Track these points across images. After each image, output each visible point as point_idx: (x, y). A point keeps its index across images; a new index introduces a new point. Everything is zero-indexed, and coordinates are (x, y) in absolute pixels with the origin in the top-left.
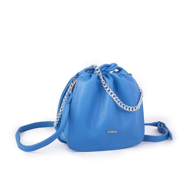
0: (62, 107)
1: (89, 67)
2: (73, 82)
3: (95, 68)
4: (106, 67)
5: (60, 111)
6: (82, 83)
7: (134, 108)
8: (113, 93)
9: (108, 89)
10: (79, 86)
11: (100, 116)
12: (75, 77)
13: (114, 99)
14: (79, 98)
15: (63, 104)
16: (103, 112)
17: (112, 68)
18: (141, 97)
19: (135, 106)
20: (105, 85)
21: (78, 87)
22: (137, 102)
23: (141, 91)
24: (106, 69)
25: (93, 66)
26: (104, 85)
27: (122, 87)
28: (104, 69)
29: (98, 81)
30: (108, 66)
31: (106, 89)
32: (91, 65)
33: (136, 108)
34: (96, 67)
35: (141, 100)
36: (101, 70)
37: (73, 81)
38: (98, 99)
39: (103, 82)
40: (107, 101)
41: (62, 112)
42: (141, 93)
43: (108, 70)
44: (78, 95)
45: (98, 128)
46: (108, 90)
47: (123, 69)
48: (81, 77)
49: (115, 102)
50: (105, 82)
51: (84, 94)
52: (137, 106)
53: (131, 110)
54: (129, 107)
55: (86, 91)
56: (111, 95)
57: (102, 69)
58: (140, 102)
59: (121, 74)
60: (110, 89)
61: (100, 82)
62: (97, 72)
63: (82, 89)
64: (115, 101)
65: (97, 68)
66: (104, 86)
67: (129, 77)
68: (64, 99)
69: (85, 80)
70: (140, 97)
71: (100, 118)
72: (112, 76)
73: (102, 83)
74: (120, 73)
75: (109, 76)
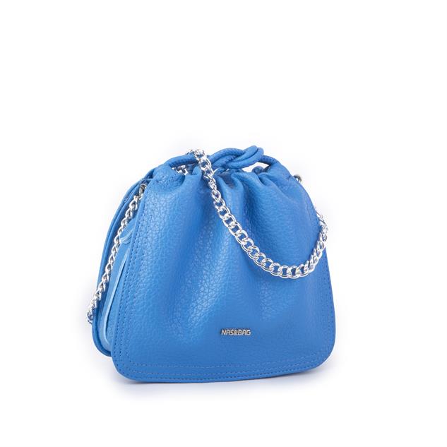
0: (110, 262)
1: (184, 154)
2: (137, 194)
3: (198, 159)
4: (228, 158)
5: (107, 271)
6: (158, 196)
7: (298, 271)
8: (240, 227)
9: (226, 215)
10: (151, 206)
11: (202, 289)
12: (143, 182)
13: (243, 243)
14: (149, 239)
15: (113, 252)
16: (211, 278)
17: (246, 158)
18: (321, 239)
19: (302, 265)
20: (220, 204)
21: (146, 207)
22: (307, 253)
23: (321, 223)
24: (231, 161)
25: (193, 153)
26: (217, 204)
27: (266, 212)
28: (223, 161)
29: (202, 192)
30: (235, 154)
31: (221, 217)
32: (189, 151)
33: (305, 269)
34: (200, 156)
35: (318, 247)
36: (216, 164)
37: (138, 190)
38: (201, 242)
39: (217, 196)
40: (225, 248)
41: (110, 275)
42: (320, 228)
43: (234, 164)
44: (146, 229)
45: (196, 322)
46: (226, 219)
47: (277, 162)
48: (157, 181)
49: (244, 253)
50: (222, 197)
51: (161, 227)
52: (307, 265)
53: (289, 276)
54: (282, 267)
55: (165, 220)
56: (235, 232)
57: (218, 162)
58: (315, 254)
59: (268, 177)
60: (233, 217)
61: (209, 195)
62: (203, 169)
63: (156, 213)
64: (244, 248)
65: (204, 158)
66: (217, 207)
67: (290, 185)
68: (115, 240)
69: (166, 188)
70: (318, 239)
71: (202, 294)
72: (243, 180)
73: (214, 200)
74: (267, 174)
75: (236, 179)
